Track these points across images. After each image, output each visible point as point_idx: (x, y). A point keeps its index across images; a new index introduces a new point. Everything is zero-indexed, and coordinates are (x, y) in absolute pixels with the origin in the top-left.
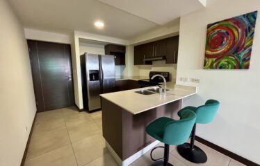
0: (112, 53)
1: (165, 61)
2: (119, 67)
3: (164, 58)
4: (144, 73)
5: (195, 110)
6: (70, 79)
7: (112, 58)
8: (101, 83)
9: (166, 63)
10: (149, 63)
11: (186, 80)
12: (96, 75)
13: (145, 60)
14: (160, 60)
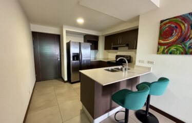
0: (88, 41)
1: (127, 48)
2: (93, 51)
3: (127, 45)
4: (112, 56)
5: (149, 84)
6: (59, 59)
7: (89, 45)
8: (81, 63)
9: (129, 49)
10: (116, 49)
11: (143, 62)
12: (77, 56)
13: (112, 46)
14: (124, 46)
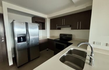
0: (36, 22)
1: (71, 28)
2: (41, 31)
7: (37, 25)
10: (59, 29)
13: (57, 27)
